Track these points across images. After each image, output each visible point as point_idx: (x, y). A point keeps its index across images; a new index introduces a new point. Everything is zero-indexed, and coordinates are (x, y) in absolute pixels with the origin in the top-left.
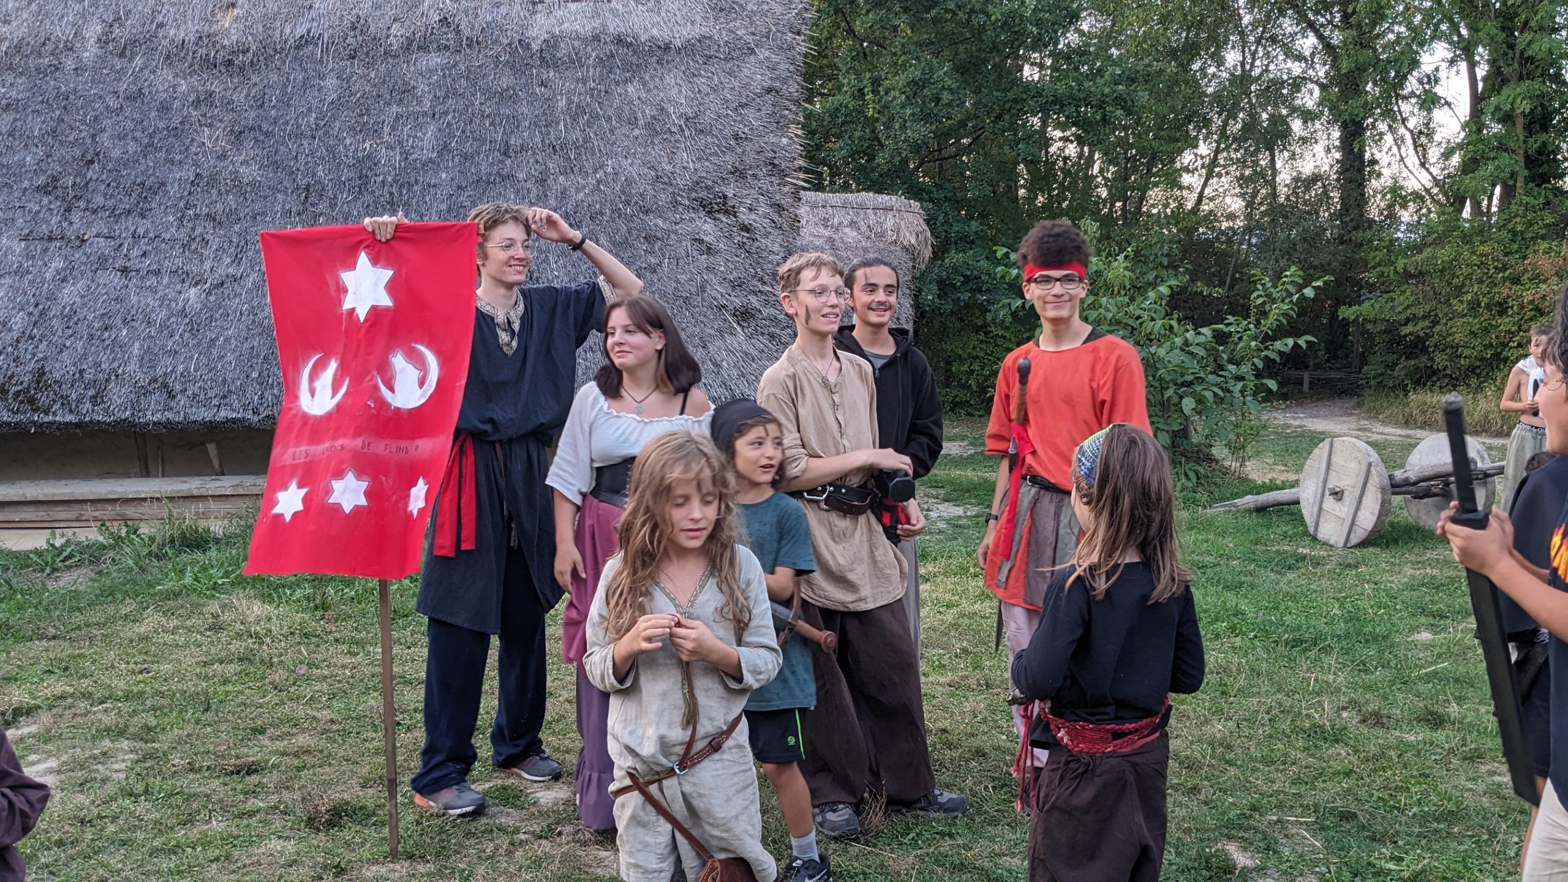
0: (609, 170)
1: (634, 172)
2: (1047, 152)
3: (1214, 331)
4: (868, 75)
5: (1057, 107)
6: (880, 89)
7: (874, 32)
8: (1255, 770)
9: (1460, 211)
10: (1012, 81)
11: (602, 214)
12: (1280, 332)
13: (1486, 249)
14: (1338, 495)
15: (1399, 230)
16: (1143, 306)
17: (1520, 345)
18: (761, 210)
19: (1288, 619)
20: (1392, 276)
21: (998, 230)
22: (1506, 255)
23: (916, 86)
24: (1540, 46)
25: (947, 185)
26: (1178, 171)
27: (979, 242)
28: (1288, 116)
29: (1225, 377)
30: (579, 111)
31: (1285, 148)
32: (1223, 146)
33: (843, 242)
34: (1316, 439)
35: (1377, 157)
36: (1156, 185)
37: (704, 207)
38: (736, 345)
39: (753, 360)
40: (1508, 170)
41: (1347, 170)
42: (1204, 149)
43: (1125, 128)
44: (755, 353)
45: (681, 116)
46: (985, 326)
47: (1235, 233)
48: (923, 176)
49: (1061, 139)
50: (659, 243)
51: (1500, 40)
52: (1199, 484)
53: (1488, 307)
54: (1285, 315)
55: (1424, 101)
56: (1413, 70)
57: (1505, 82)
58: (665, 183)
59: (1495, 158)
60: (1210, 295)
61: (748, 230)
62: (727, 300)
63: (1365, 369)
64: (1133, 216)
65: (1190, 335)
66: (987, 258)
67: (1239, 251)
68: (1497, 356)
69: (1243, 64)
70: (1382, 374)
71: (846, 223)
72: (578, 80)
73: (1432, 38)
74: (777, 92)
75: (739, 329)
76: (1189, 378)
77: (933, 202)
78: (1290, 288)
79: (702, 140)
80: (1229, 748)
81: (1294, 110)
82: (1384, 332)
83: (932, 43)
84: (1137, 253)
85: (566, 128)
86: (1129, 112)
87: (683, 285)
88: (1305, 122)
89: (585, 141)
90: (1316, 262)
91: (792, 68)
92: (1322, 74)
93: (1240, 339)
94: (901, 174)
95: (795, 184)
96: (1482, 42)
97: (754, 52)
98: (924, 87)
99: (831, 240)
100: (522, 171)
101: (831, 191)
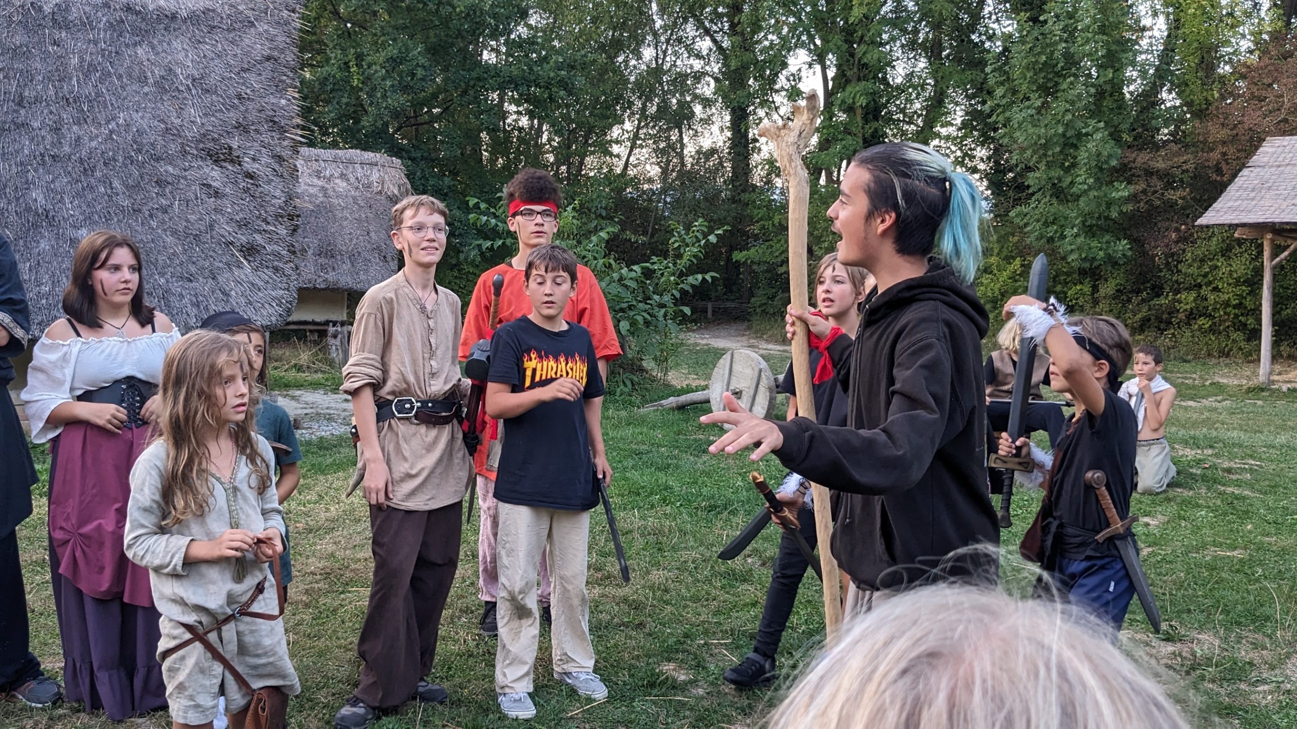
0: (121, 121)
1: (144, 124)
2: (504, 123)
3: (643, 268)
4: (352, 51)
5: (513, 86)
6: (364, 63)
7: (356, 15)
8: (686, 606)
9: (818, 179)
10: (475, 63)
11: (115, 160)
12: (692, 270)
14: (738, 394)
15: (774, 193)
16: (588, 248)
18: (263, 160)
19: (704, 491)
20: (771, 229)
21: (467, 185)
23: (394, 62)
24: (871, 57)
25: (423, 146)
26: (607, 142)
27: (450, 194)
28: (692, 101)
29: (651, 305)
30: (91, 69)
31: (690, 128)
32: (643, 124)
33: (334, 191)
34: (718, 354)
35: (758, 136)
36: (593, 153)
37: (211, 156)
38: (243, 277)
39: (259, 289)
40: (851, 148)
41: (737, 145)
42: (628, 126)
43: (567, 106)
44: (261, 283)
45: (188, 77)
46: (458, 264)
47: (654, 194)
48: (401, 139)
49: (515, 112)
50: (170, 187)
51: (844, 49)
52: (634, 389)
54: (694, 256)
55: (791, 94)
56: (782, 69)
57: (848, 81)
58: (174, 135)
59: (842, 140)
60: (637, 242)
61: (252, 177)
62: (234, 238)
63: (753, 300)
64: (575, 177)
65: (625, 271)
66: (458, 208)
67: (657, 207)
69: (657, 59)
70: (765, 304)
71: (336, 175)
72: (90, 41)
73: (796, 47)
74: (276, 60)
75: (245, 263)
76: (625, 305)
77: (412, 160)
78: (700, 236)
79: (207, 99)
80: (666, 591)
81: (696, 97)
82: (767, 271)
83: (407, 27)
84: (581, 205)
85: (78, 83)
86: (570, 93)
87: (192, 224)
88: (704, 107)
89: (98, 95)
90: (715, 217)
91: (288, 40)
92: (716, 70)
93: (662, 274)
94: (383, 135)
95: (293, 139)
96: (831, 51)
97: (255, 25)
98: (401, 63)
99: (324, 189)
100: (36, 120)
101: (322, 148)
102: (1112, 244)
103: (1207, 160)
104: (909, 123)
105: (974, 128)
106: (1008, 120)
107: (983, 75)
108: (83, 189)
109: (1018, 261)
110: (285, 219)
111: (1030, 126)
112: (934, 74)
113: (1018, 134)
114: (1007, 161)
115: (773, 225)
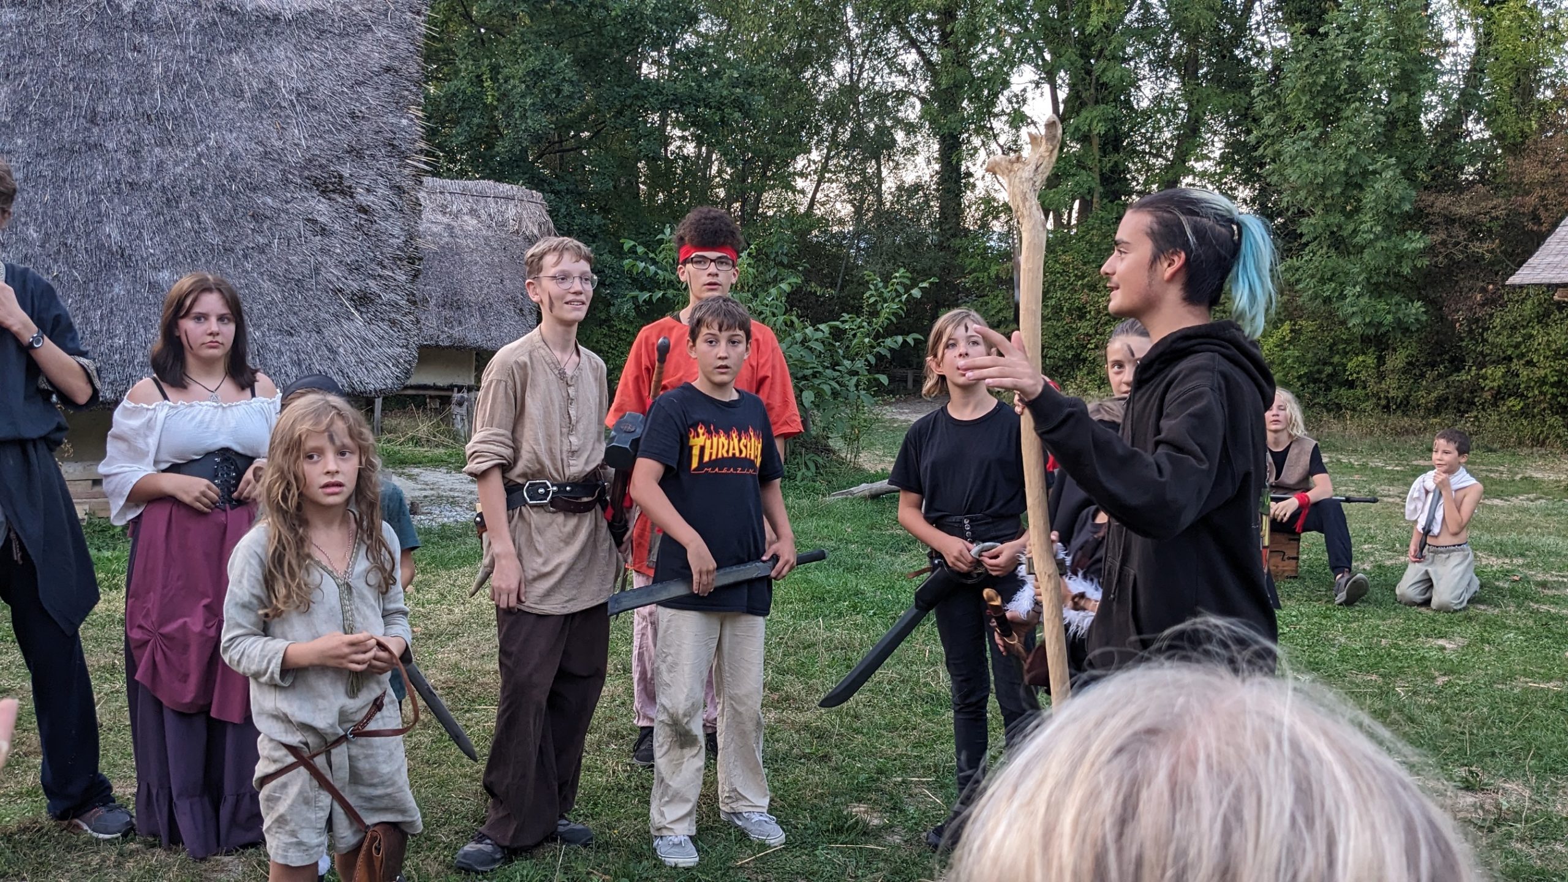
0: (212, 143)
1: (239, 146)
2: (666, 150)
3: (831, 327)
4: (486, 62)
5: (677, 106)
6: (500, 76)
7: (491, 20)
10: (632, 77)
11: (204, 189)
12: (891, 330)
13: (1067, 258)
15: (991, 239)
16: (765, 302)
17: (1096, 347)
18: (380, 192)
20: (985, 281)
21: (621, 225)
22: (1085, 264)
23: (536, 75)
24: (1112, 75)
25: (568, 177)
26: (790, 174)
27: (599, 237)
28: (892, 127)
29: (840, 371)
30: (177, 80)
31: (890, 159)
32: (833, 153)
33: (462, 230)
35: (972, 170)
36: (772, 188)
37: (318, 186)
38: (353, 331)
39: (373, 346)
40: (1086, 186)
41: (945, 181)
42: (815, 155)
44: (374, 339)
45: (292, 91)
46: (608, 320)
47: (845, 238)
48: (543, 168)
49: (680, 138)
50: (268, 222)
51: (1079, 66)
52: (818, 473)
53: (1069, 311)
54: (894, 314)
55: (1014, 119)
56: (1003, 89)
57: (1083, 105)
58: (274, 160)
59: (1074, 175)
60: (823, 295)
61: (365, 212)
62: (344, 284)
64: (750, 216)
65: (809, 330)
66: (610, 252)
67: (848, 253)
68: (1077, 356)
69: (851, 75)
71: (465, 210)
72: (176, 47)
73: (1021, 62)
74: (396, 71)
75: (357, 314)
76: (809, 372)
77: (556, 194)
78: (899, 288)
79: (315, 117)
81: (898, 121)
83: (552, 34)
84: (758, 250)
85: (162, 96)
86: (746, 115)
87: (294, 267)
88: (908, 134)
89: (185, 111)
90: (920, 267)
91: (411, 48)
92: (923, 89)
93: (855, 335)
94: (522, 164)
95: (416, 167)
96: (1063, 67)
97: (372, 30)
98: (544, 77)
99: (449, 228)
100: (112, 140)
101: (448, 177)
102: (1403, 306)
103: (1521, 206)
104: (1157, 156)
105: (1236, 163)
106: (1279, 153)
107: (1248, 99)
108: (166, 223)
109: (1287, 326)
110: (405, 263)
111: (1304, 162)
112: (1188, 96)
113: (1289, 171)
114: (1275, 203)
115: (989, 278)
